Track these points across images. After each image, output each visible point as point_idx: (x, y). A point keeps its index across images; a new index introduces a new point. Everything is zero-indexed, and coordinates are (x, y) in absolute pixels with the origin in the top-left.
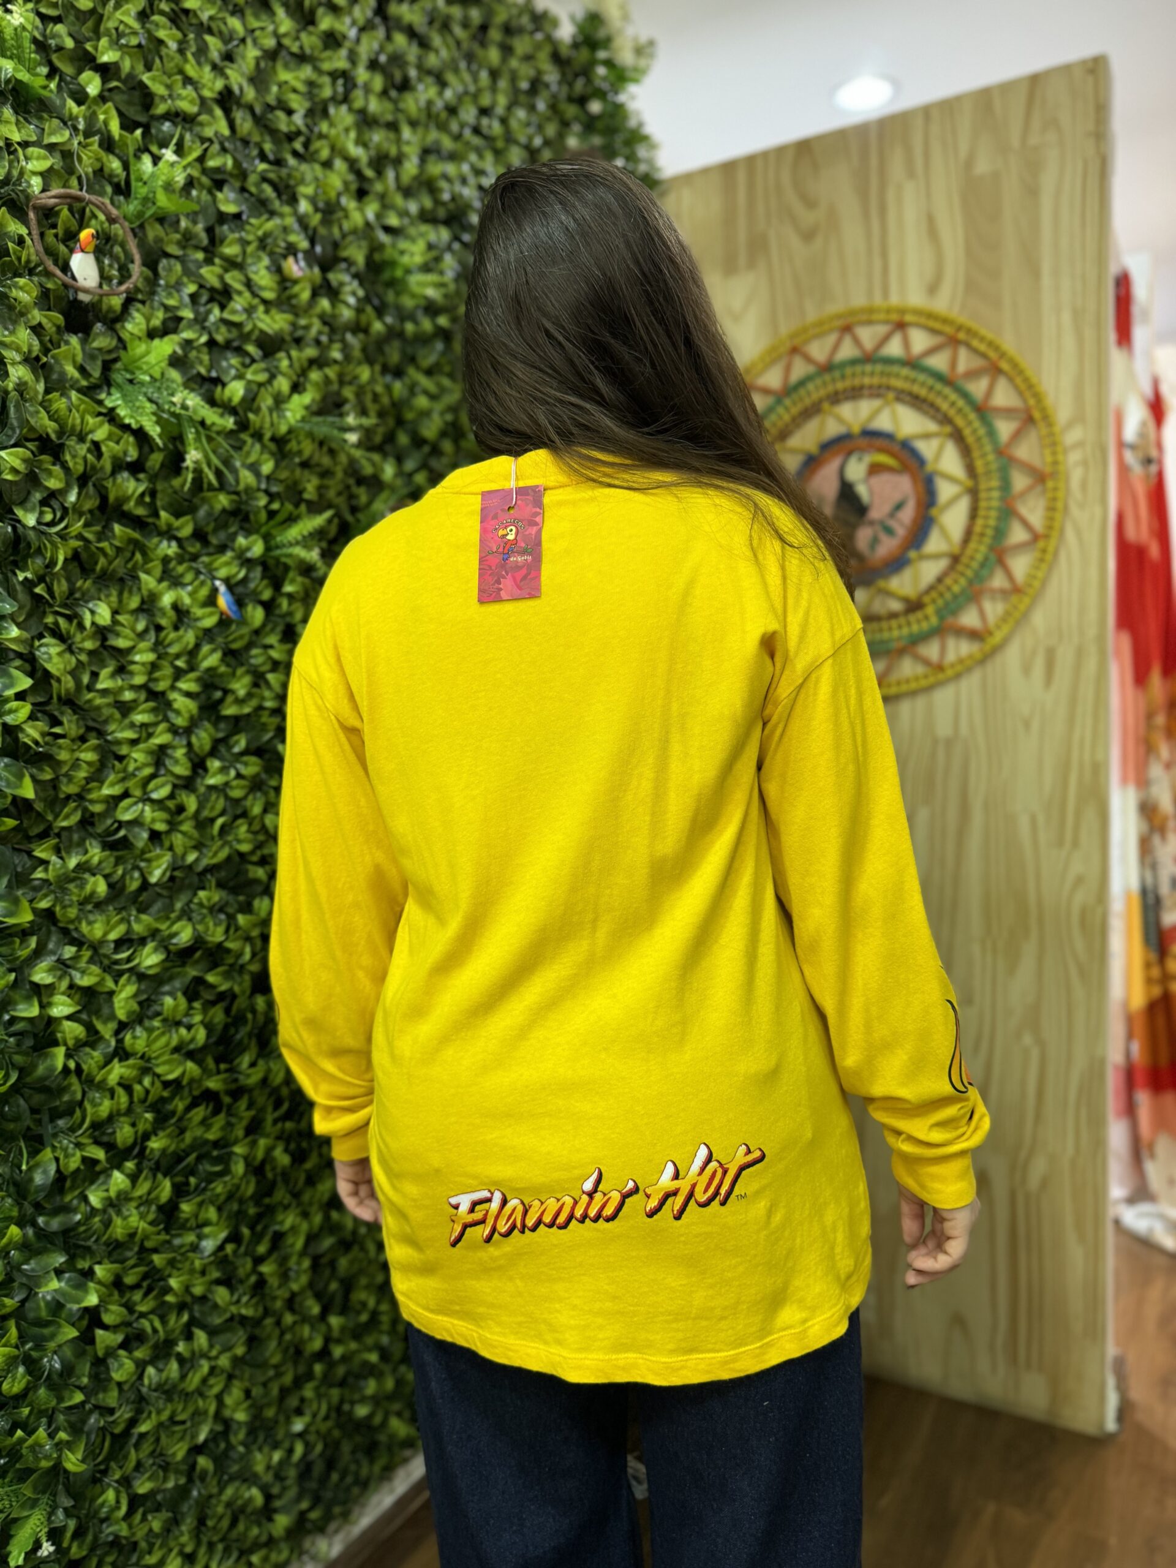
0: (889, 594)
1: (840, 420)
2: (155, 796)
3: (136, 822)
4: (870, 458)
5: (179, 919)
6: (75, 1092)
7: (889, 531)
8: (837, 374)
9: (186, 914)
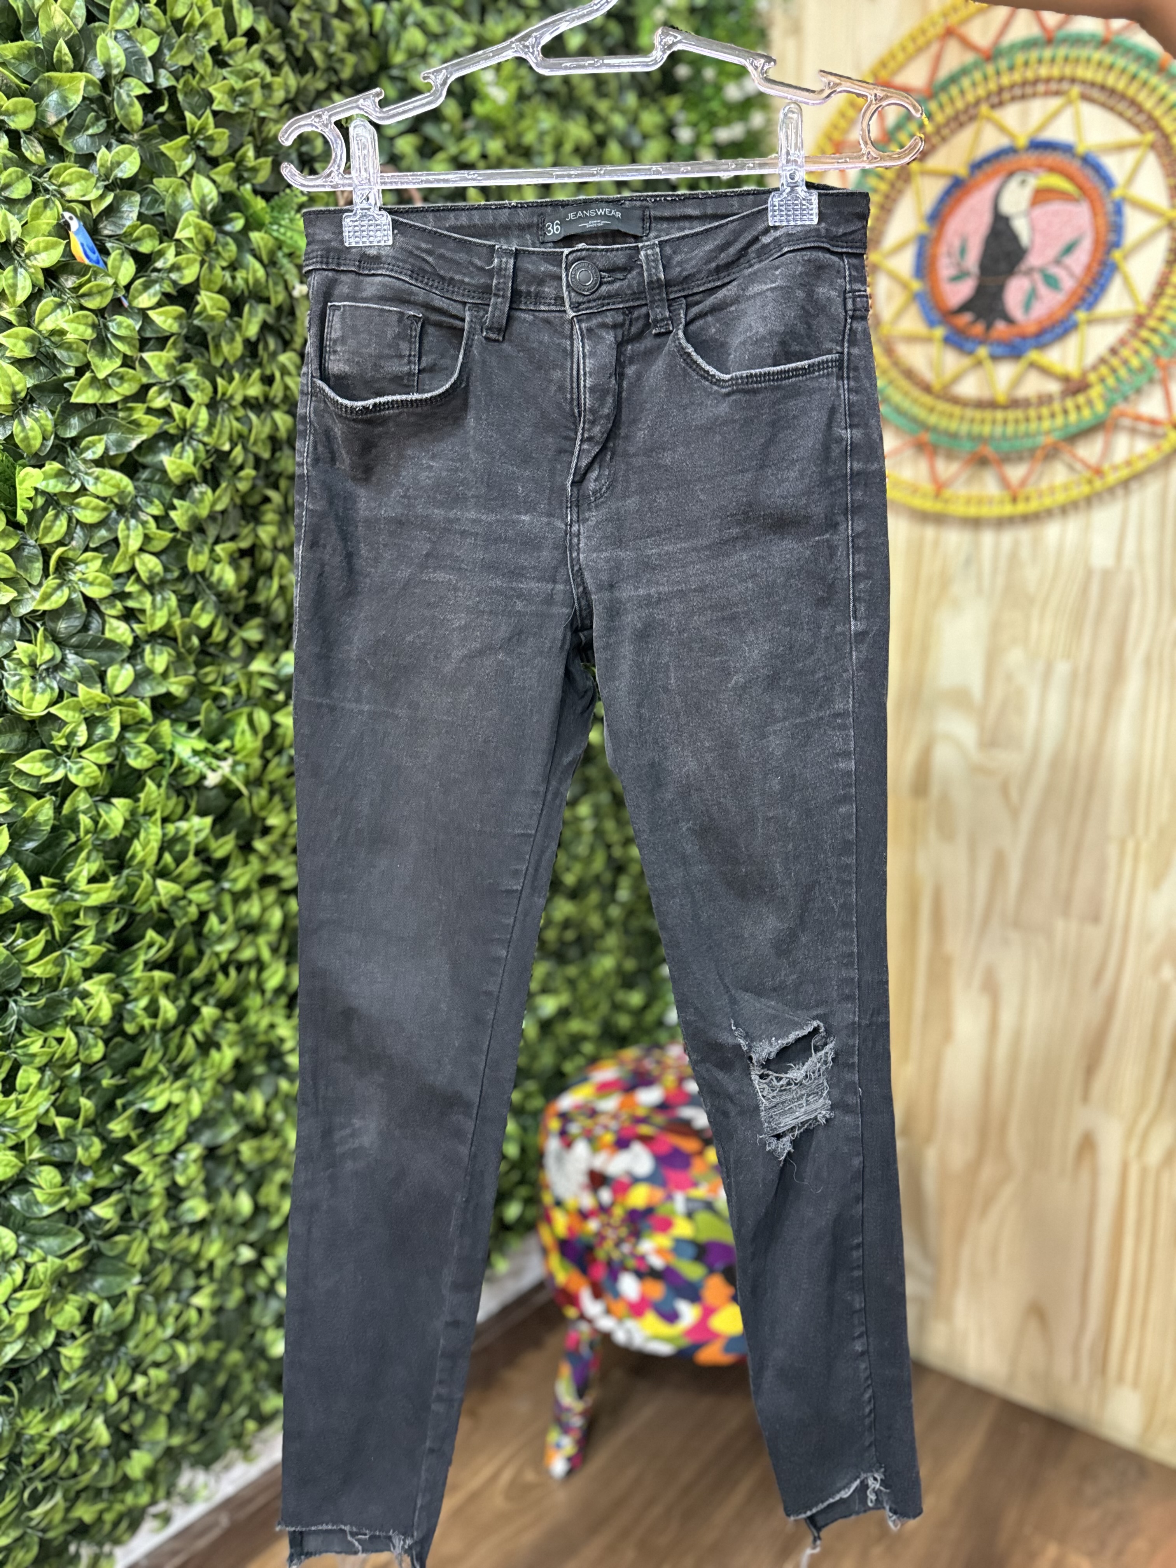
0: (1045, 371)
1: (1002, 129)
4: (1033, 182)
8: (1003, 64)
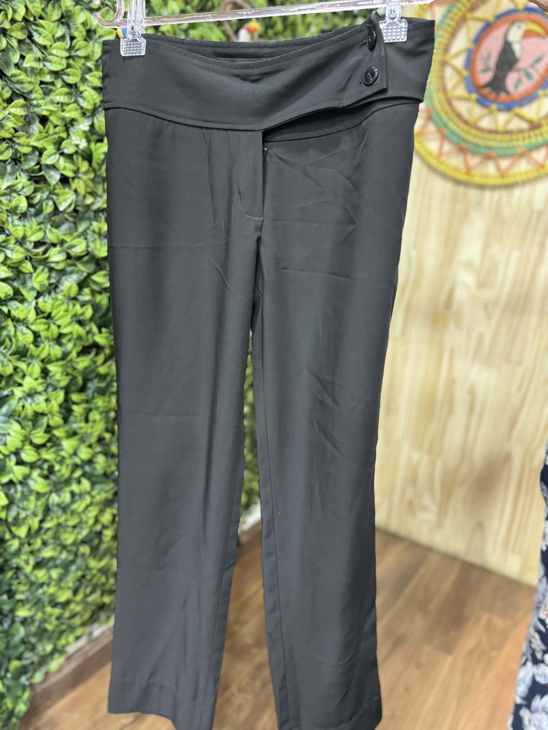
0: (521, 118)
2: (66, 151)
3: (53, 167)
4: (525, 27)
5: (79, 236)
6: (9, 331)
7: (529, 76)
9: (84, 234)
